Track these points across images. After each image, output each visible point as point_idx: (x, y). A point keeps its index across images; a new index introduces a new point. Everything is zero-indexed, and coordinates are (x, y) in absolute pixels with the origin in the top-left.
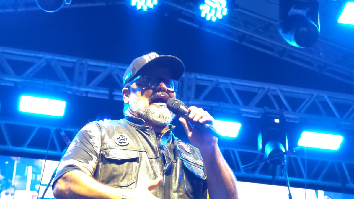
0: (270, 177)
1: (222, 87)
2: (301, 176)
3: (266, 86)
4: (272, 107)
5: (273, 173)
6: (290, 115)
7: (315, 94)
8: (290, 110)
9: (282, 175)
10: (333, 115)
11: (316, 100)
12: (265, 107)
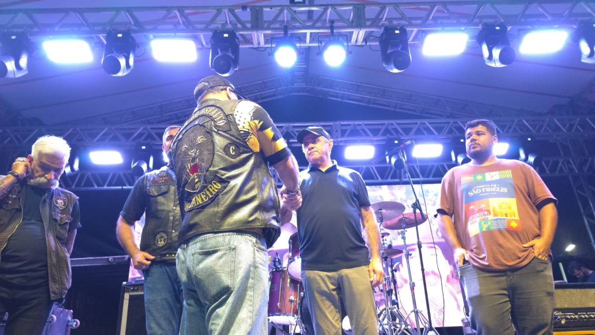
0: (398, 180)
1: (358, 128)
2: (418, 177)
3: (386, 122)
4: (392, 134)
5: (400, 178)
6: (404, 137)
7: (419, 122)
8: (404, 134)
9: (405, 178)
10: (433, 133)
11: (420, 127)
12: (388, 135)
